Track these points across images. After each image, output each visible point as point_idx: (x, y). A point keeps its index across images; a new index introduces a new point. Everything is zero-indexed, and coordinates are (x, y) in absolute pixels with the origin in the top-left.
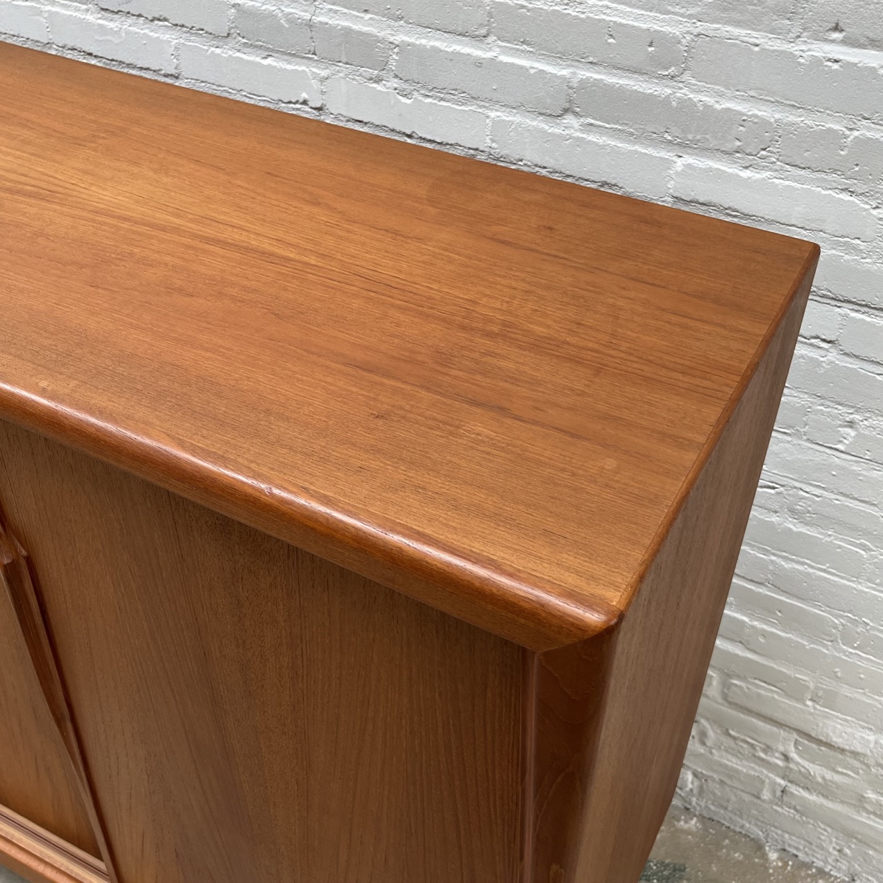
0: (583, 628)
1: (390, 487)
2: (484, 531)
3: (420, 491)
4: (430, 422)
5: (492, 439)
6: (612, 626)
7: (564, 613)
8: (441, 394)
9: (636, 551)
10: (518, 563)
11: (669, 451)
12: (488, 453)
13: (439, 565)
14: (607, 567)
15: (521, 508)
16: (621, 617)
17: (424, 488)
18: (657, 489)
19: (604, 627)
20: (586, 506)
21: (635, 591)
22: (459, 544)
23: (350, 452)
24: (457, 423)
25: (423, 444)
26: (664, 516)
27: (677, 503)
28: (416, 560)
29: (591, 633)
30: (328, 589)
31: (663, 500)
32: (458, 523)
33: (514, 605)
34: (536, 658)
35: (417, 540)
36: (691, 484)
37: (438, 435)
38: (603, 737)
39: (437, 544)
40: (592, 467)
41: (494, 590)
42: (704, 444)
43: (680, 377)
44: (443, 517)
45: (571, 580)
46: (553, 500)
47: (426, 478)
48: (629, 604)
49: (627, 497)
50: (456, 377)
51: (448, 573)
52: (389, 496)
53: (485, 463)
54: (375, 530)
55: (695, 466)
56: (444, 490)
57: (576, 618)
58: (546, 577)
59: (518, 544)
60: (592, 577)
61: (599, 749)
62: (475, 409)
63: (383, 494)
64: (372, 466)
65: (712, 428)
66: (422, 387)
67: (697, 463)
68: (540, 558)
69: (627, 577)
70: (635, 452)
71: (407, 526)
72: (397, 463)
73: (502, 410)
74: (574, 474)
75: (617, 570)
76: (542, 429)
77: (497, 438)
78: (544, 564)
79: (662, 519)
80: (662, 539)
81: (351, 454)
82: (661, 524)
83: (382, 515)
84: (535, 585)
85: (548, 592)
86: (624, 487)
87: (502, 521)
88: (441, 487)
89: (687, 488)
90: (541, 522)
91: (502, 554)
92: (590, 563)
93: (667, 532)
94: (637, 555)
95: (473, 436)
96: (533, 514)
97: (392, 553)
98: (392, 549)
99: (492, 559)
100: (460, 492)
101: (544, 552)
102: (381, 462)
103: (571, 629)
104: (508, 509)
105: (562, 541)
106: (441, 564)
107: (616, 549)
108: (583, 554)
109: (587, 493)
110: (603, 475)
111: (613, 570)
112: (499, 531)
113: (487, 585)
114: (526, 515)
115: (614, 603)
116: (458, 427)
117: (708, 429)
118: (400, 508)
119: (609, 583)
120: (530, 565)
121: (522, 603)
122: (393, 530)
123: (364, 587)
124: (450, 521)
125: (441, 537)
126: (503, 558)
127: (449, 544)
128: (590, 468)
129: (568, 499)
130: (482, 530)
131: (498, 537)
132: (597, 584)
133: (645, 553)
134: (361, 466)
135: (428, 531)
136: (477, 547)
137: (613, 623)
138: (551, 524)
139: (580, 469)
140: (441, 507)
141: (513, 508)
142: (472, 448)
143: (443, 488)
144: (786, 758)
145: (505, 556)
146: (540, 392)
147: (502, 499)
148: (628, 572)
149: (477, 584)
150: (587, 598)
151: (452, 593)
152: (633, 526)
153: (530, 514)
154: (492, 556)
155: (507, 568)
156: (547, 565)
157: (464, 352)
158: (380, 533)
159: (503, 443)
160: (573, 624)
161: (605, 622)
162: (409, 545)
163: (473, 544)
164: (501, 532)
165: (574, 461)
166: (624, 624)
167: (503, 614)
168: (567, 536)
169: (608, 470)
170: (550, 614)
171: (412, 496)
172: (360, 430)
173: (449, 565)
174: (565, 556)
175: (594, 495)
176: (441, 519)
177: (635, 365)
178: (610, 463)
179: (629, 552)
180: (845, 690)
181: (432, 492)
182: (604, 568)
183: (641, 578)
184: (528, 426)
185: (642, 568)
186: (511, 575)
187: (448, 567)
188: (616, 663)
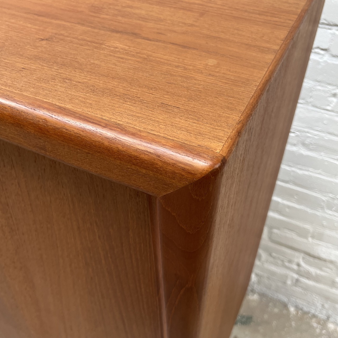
0: (193, 172)
1: (43, 79)
2: (114, 105)
3: (67, 81)
4: (81, 42)
5: (126, 50)
6: (217, 169)
7: (177, 161)
8: (91, 27)
9: (234, 114)
10: (139, 126)
11: (254, 54)
12: (122, 58)
13: (76, 131)
14: (212, 126)
15: (144, 90)
16: (224, 162)
17: (70, 80)
18: (248, 76)
19: (210, 170)
20: (194, 87)
21: (234, 142)
22: (93, 114)
23: (17, 59)
24: (101, 42)
25: (74, 54)
26: (254, 92)
27: (263, 84)
28: (58, 129)
29: (199, 176)
30: (14, 167)
31: (253, 82)
32: (93, 101)
33: (136, 158)
34: (157, 201)
35: (59, 113)
36: (272, 72)
37: (86, 49)
38: (212, 261)
39: (74, 115)
40: (199, 64)
41: (120, 148)
42: (278, 50)
43: (258, 16)
44: (82, 98)
45: (182, 136)
46: (170, 85)
47: (73, 73)
48: (230, 152)
49: (226, 81)
50: (103, 18)
51: (83, 136)
52: (42, 85)
53: (119, 64)
54: (26, 108)
55: (273, 62)
56: (86, 80)
57: (186, 164)
58: (162, 135)
59: (140, 113)
60: (200, 133)
61: (210, 269)
62: (115, 34)
63: (37, 84)
64: (33, 67)
65: (282, 42)
66: (79, 23)
67: (275, 60)
68: (158, 121)
69: (228, 132)
70: (230, 55)
71: (52, 103)
72: (52, 65)
73: (135, 35)
74: (185, 69)
75: (219, 128)
76: (163, 44)
77: (130, 50)
78: (161, 126)
79: (253, 94)
80: (253, 107)
81: (18, 60)
82: (252, 97)
83: (33, 97)
84: (152, 141)
85: (163, 145)
86: (223, 75)
87: (129, 99)
88: (83, 79)
89: (269, 75)
90: (159, 98)
91: (127, 120)
92: (198, 124)
93: (257, 102)
94: (235, 117)
95: (112, 49)
96: (153, 93)
97: (39, 124)
98: (39, 121)
99: (119, 124)
100: (99, 81)
101: (161, 118)
102: (40, 65)
103: (183, 173)
104: (135, 91)
105: (176, 110)
106: (78, 130)
107: (218, 114)
108: (192, 118)
109: (195, 80)
110: (207, 68)
111: (217, 128)
112: (126, 105)
113: (114, 144)
114: (148, 94)
115: (218, 151)
116: (101, 44)
117: (280, 42)
118: (48, 92)
119: (214, 137)
120: (149, 127)
121: (142, 156)
122: (40, 107)
123: (35, 162)
124: (88, 99)
125: (78, 110)
126: (127, 123)
127: (84, 114)
128: (198, 65)
129: (181, 83)
130: (112, 104)
131: (125, 109)
132: (203, 138)
133: (242, 115)
134: (24, 68)
135: (69, 106)
136: (107, 116)
137: (217, 166)
138: (167, 99)
139: (190, 66)
140: (81, 90)
141: (138, 90)
142: (110, 55)
143: (85, 79)
144: (298, 265)
145: (130, 121)
146: (163, 25)
147: (130, 85)
148: (229, 129)
149: (106, 143)
150: (195, 148)
151: (88, 153)
152: (231, 99)
153: (151, 94)
154: (118, 122)
155: (131, 130)
156: (163, 127)
157: (111, 7)
158: (30, 110)
159: (133, 52)
160: (184, 169)
161: (211, 166)
162: (52, 117)
163: (103, 114)
164: (128, 106)
165: (185, 61)
166: (226, 168)
167: (129, 167)
168: (180, 107)
169: (211, 66)
170: (165, 163)
171: (60, 84)
172: (29, 47)
173: (84, 130)
174: (178, 119)
175: (201, 81)
176: (80, 98)
177: (227, 11)
178: (212, 62)
179: (228, 115)
180: (328, 232)
181: (76, 82)
182: (209, 127)
183: (239, 133)
184: (153, 43)
185: (239, 126)
186: (133, 135)
187: (83, 131)
188: (220, 203)
